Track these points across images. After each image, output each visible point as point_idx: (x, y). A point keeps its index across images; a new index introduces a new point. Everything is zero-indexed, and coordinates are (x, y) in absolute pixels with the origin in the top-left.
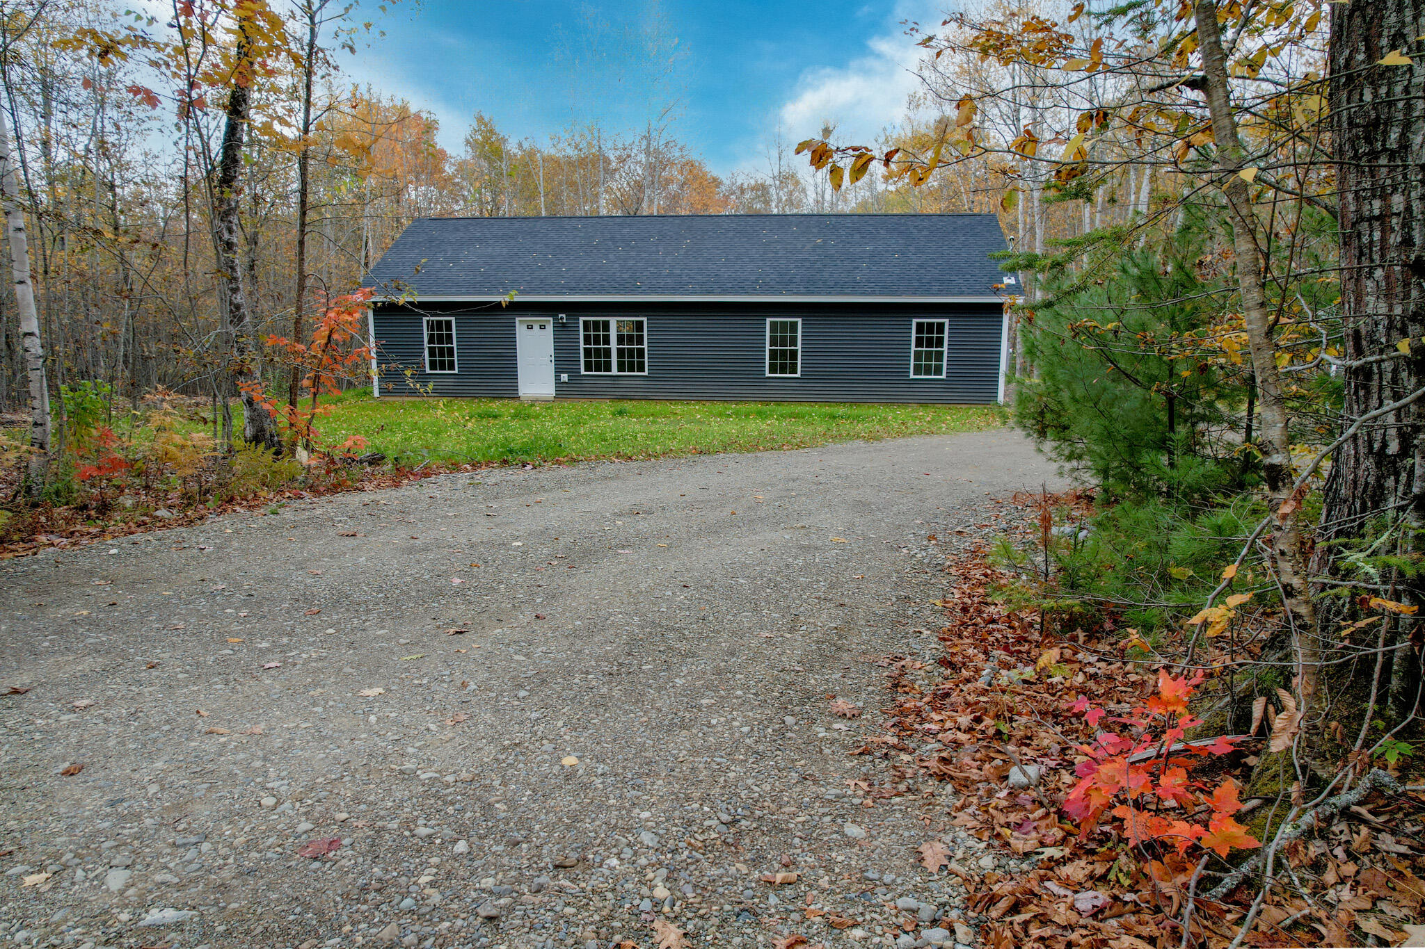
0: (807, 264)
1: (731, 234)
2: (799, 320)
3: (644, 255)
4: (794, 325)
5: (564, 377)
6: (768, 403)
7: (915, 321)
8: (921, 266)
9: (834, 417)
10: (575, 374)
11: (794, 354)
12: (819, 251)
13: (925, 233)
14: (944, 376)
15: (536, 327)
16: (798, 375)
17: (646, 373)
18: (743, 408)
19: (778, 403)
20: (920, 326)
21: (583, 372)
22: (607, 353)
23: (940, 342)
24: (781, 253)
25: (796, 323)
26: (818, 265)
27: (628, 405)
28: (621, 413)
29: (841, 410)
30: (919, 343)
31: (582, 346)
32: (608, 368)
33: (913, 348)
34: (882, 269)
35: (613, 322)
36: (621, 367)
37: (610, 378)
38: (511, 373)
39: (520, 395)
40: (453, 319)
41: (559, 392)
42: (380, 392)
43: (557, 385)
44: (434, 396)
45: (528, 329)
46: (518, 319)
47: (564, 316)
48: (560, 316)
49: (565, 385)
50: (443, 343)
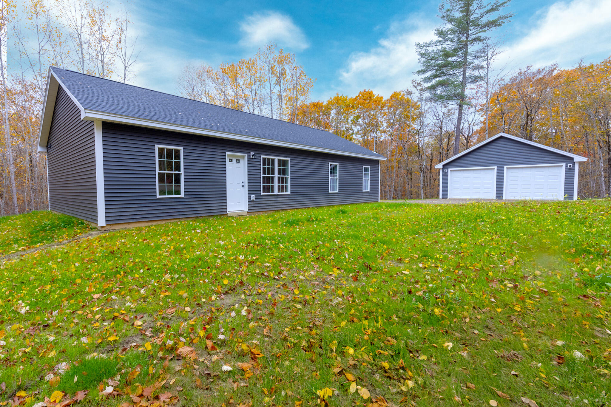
2: (338, 164)
4: (336, 166)
5: (253, 197)
7: (363, 167)
10: (258, 196)
14: (369, 191)
15: (234, 161)
16: (337, 191)
17: (290, 193)
21: (262, 193)
23: (368, 176)
31: (262, 175)
32: (273, 190)
33: (363, 178)
35: (276, 160)
36: (279, 189)
37: (274, 197)
38: (223, 196)
39: (227, 212)
40: (181, 149)
41: (250, 209)
42: (107, 221)
43: (249, 203)
44: (162, 220)
45: (230, 161)
46: (227, 153)
47: (254, 153)
48: (251, 153)
49: (253, 203)
50: (172, 170)
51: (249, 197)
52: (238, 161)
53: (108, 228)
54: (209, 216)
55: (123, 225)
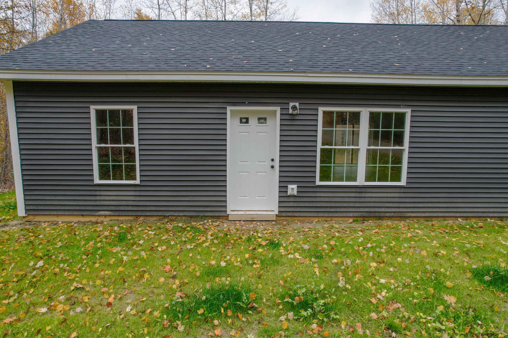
5: (293, 189)
15: (254, 121)
22: (353, 157)
31: (319, 146)
32: (352, 176)
35: (365, 113)
37: (354, 190)
39: (228, 213)
40: (134, 108)
41: (283, 209)
42: (27, 210)
43: (282, 199)
44: (105, 216)
45: (241, 122)
46: (229, 109)
47: (297, 104)
48: (291, 104)
49: (292, 199)
50: (119, 143)
51: (283, 189)
52: (262, 120)
53: (31, 218)
54: (191, 217)
55: (48, 217)
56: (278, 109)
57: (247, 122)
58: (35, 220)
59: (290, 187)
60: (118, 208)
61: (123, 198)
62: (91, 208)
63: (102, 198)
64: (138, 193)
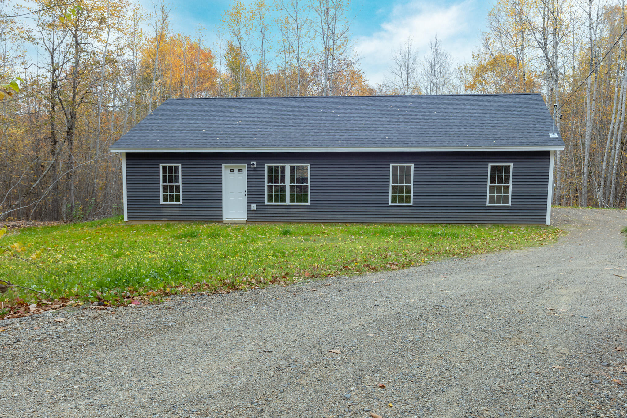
0: (418, 126)
1: (369, 108)
2: (412, 165)
3: (312, 121)
4: (409, 168)
5: (254, 206)
6: (390, 224)
7: (490, 165)
8: (493, 127)
9: (435, 235)
10: (261, 205)
11: (408, 190)
12: (427, 118)
13: (496, 106)
14: (509, 204)
15: (236, 171)
16: (411, 204)
17: (309, 204)
18: (372, 228)
19: (397, 224)
20: (493, 168)
21: (266, 203)
22: (283, 189)
23: (507, 180)
24: (401, 119)
25: (410, 166)
26: (426, 127)
27: (292, 228)
28: (286, 233)
29: (440, 230)
30: (493, 180)
31: (266, 184)
32: (283, 200)
33: (489, 184)
34: (468, 129)
35: (288, 166)
36: (292, 199)
37: (284, 207)
38: (218, 204)
39: (224, 219)
40: (180, 165)
41: (249, 218)
42: (128, 218)
43: (249, 212)
44: (165, 221)
45: (231, 172)
46: (223, 165)
47: (255, 163)
48: (252, 162)
49: (254, 212)
50: (172, 183)
51: (249, 207)
52: (240, 171)
53: (130, 222)
54: (206, 221)
55: (138, 221)
56: (246, 165)
57: (233, 172)
58: (132, 223)
59: (252, 205)
60: (171, 217)
61: (174, 212)
62: (158, 217)
63: (164, 211)
64: (181, 209)
